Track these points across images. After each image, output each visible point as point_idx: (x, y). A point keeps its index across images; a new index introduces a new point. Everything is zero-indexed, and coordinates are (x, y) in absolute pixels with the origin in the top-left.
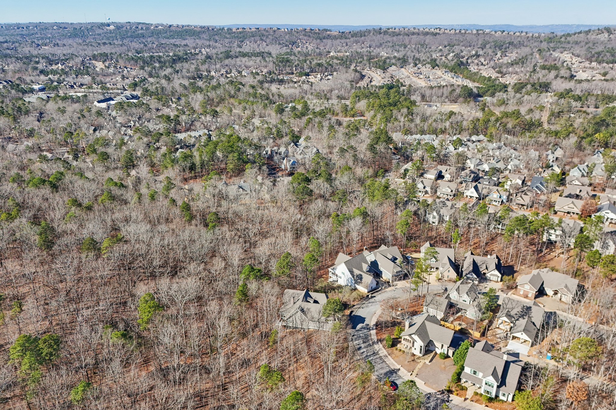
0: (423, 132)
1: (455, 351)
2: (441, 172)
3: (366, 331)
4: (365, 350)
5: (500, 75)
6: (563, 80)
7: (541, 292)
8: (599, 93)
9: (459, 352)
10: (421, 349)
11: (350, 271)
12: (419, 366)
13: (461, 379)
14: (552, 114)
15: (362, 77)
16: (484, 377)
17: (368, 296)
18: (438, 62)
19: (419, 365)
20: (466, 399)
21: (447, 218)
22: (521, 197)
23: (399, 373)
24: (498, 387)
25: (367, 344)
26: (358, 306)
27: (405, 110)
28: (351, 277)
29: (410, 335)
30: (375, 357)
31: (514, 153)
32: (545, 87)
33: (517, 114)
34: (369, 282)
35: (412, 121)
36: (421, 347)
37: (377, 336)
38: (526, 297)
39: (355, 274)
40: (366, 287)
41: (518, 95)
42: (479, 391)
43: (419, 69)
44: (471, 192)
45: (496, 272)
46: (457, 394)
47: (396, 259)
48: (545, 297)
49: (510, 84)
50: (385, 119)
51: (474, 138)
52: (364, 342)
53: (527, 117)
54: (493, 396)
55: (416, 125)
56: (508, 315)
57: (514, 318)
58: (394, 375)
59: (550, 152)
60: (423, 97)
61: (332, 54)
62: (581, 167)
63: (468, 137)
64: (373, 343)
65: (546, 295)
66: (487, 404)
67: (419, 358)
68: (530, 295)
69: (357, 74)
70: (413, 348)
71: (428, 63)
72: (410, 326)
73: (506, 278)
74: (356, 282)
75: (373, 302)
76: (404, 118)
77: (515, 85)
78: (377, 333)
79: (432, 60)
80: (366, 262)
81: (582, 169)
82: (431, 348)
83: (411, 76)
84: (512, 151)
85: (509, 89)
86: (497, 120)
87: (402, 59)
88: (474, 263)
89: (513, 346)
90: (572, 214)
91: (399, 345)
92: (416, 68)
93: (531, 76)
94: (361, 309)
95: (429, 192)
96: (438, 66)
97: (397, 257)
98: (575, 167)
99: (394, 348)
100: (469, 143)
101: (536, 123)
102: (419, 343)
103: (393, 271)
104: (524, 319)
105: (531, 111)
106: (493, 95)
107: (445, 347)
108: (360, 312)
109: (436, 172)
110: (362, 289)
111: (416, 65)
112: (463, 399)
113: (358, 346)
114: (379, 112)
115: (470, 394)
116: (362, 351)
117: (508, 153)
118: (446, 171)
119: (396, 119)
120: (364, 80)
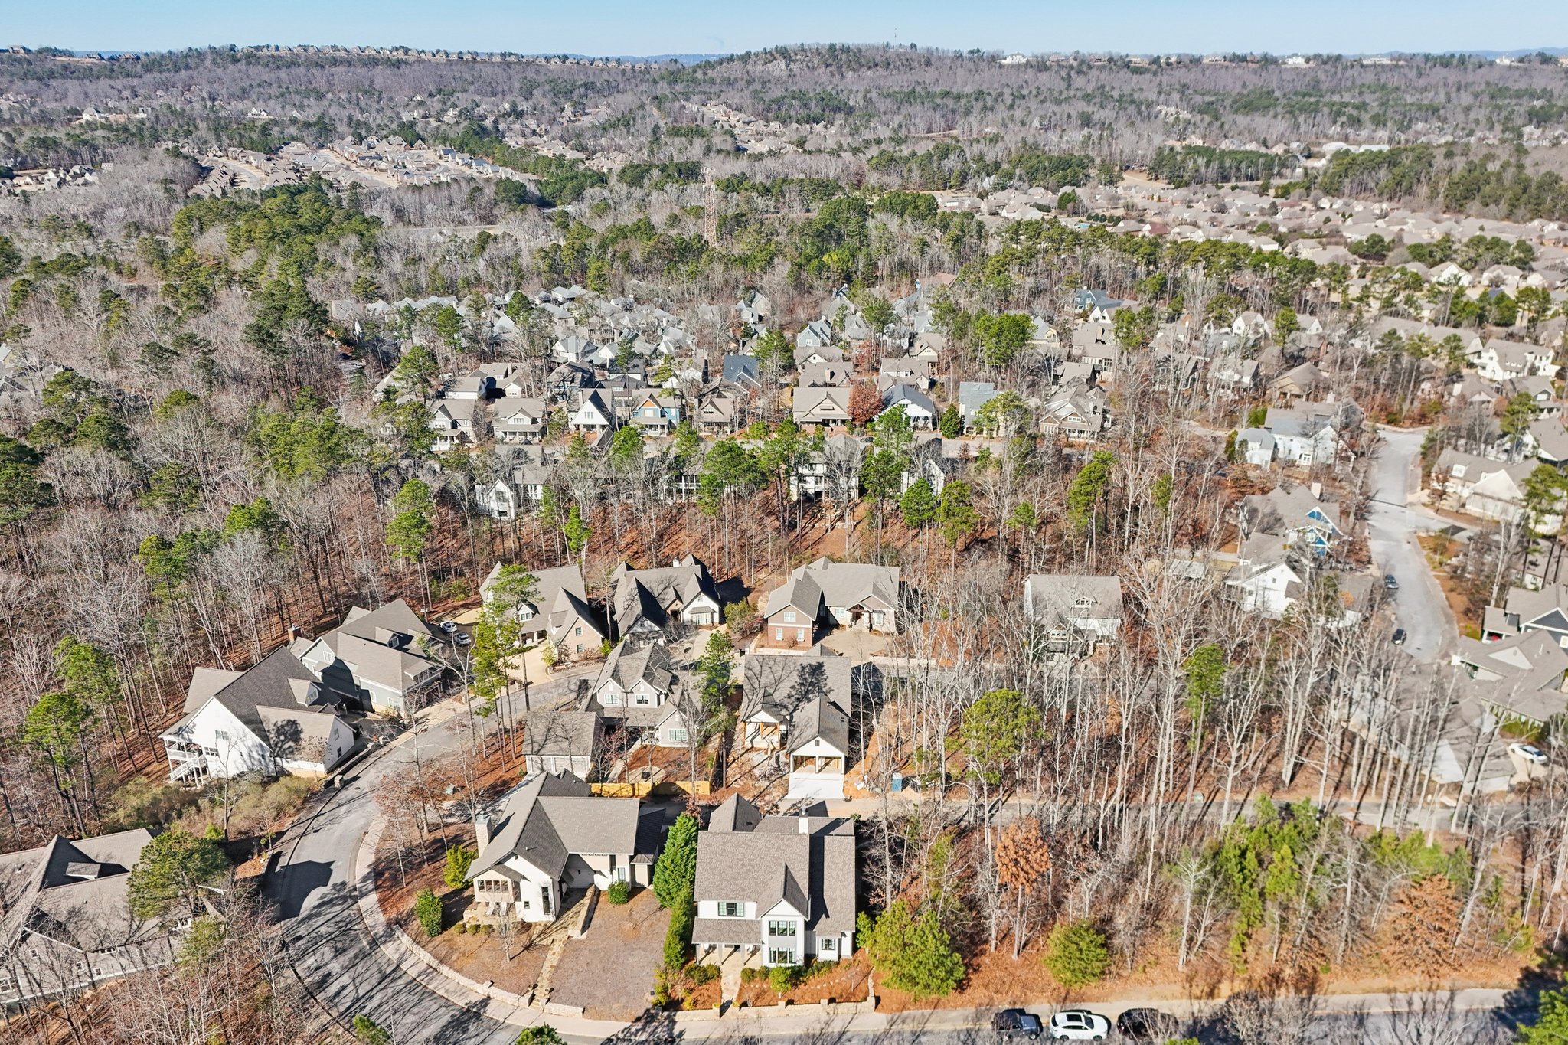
0: (416, 292)
1: (655, 861)
2: (491, 381)
3: (338, 909)
4: (346, 979)
5: (582, 156)
6: (721, 156)
7: (825, 624)
8: (802, 176)
9: (668, 863)
10: (546, 898)
11: (247, 721)
12: (552, 958)
13: (694, 947)
14: (723, 222)
15: (203, 173)
16: (763, 912)
17: (332, 782)
18: (419, 128)
19: (549, 957)
20: (724, 1009)
21: (538, 494)
22: (712, 403)
23: (491, 1011)
24: (809, 926)
25: (351, 954)
26: (300, 830)
27: (352, 241)
28: (258, 740)
29: (500, 863)
30: (390, 991)
31: (666, 317)
32: (690, 172)
33: (645, 228)
34: (327, 734)
35: (379, 264)
36: (545, 889)
37: (385, 911)
38: (794, 644)
39: (269, 726)
40: (319, 756)
41: (637, 192)
42: (755, 964)
43: (370, 147)
44: (586, 414)
45: (706, 602)
46: (695, 1002)
47: (407, 639)
48: (835, 631)
49: (610, 170)
50: (294, 268)
51: (559, 293)
52: (338, 952)
53: (673, 233)
54: (799, 959)
55: (394, 278)
56: (771, 706)
57: (785, 707)
58: (472, 1028)
59: (741, 303)
60: (399, 213)
61: (86, 117)
62: (817, 325)
63: (543, 294)
64: (374, 943)
65: (837, 626)
66: (790, 995)
67: (547, 930)
68: (801, 638)
69: (182, 162)
70: (519, 905)
71: (395, 134)
72: (494, 833)
73: (732, 608)
74: (278, 752)
75: (353, 800)
76: (355, 261)
77: (624, 171)
78: (382, 902)
79: (402, 125)
80: (303, 674)
81: (818, 331)
82: (578, 881)
83: (353, 167)
84: (658, 312)
85: (613, 180)
86: (604, 245)
87: (315, 123)
88: (644, 592)
89: (804, 786)
90: (832, 425)
91: (467, 914)
92: (364, 147)
93: (652, 152)
94: (312, 836)
95: (472, 437)
96: (423, 140)
97: (410, 632)
98: (803, 328)
99: (453, 930)
100: (549, 306)
101: (696, 245)
102: (536, 879)
103: (405, 678)
104: (809, 700)
105: (674, 220)
106: (578, 195)
107: (623, 863)
108: (310, 850)
109: (477, 381)
110: (307, 769)
111: (360, 140)
112: (716, 1010)
113: (317, 977)
114: (273, 251)
115: (730, 984)
116: (333, 988)
117: (651, 319)
118: (506, 375)
119: (330, 264)
120: (211, 179)
